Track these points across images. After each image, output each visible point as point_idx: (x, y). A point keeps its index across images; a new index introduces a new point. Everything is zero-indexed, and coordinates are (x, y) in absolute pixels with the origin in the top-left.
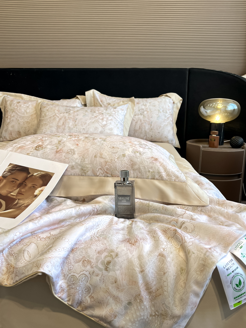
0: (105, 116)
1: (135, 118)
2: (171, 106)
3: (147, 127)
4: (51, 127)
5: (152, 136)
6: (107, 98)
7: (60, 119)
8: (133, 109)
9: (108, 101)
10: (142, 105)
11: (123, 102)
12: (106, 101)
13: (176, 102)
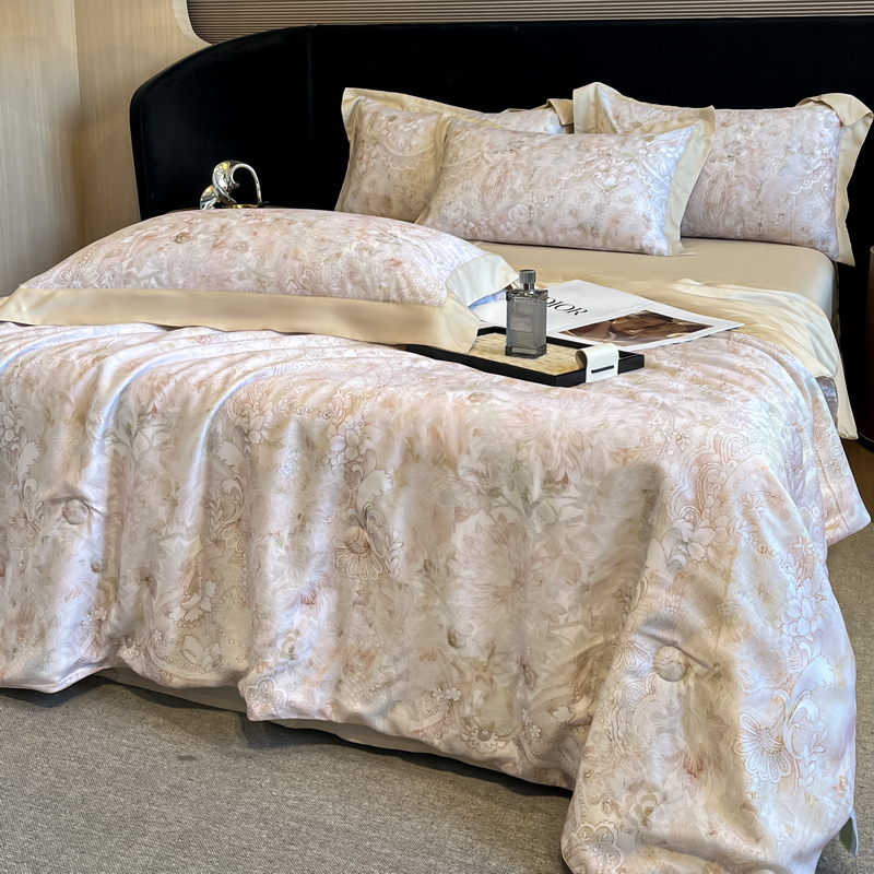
0: (617, 161)
1: (712, 169)
2: (830, 134)
3: (747, 197)
4: (467, 189)
5: (760, 225)
6: (633, 109)
7: (493, 168)
8: (708, 142)
9: (637, 118)
10: (736, 131)
11: (680, 120)
12: (631, 117)
13: (848, 123)
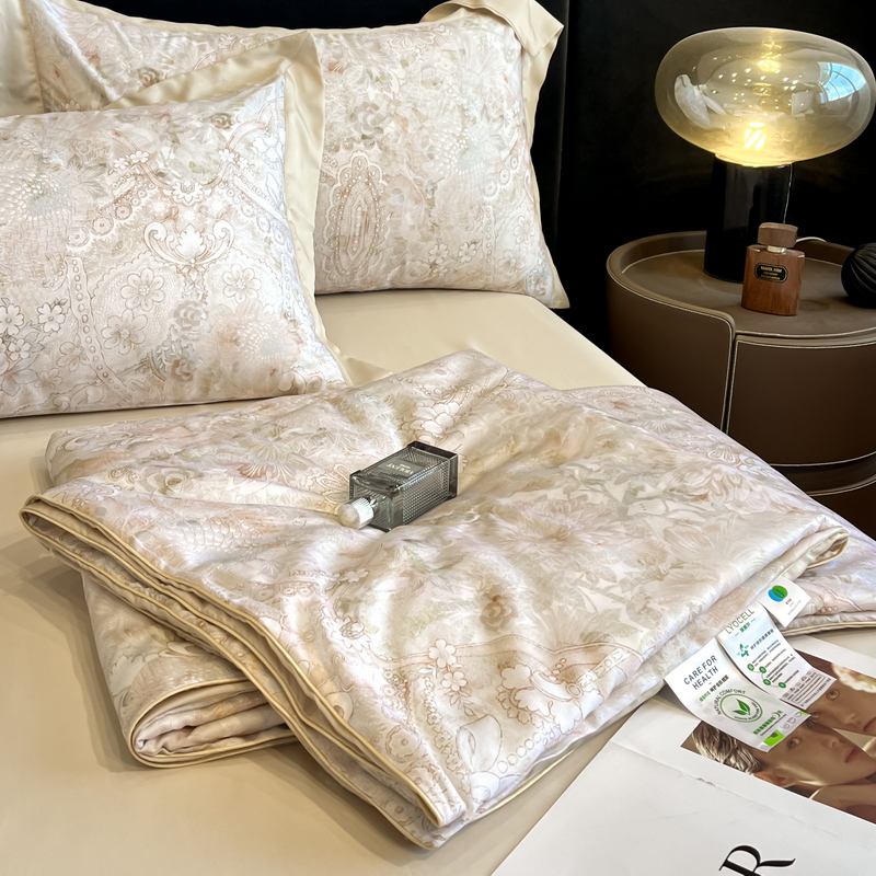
1: (335, 165)
3: (409, 217)
8: (315, 111)
9: (140, 57)
10: (361, 81)
11: (241, 60)
12: (127, 55)
13: (533, 48)
